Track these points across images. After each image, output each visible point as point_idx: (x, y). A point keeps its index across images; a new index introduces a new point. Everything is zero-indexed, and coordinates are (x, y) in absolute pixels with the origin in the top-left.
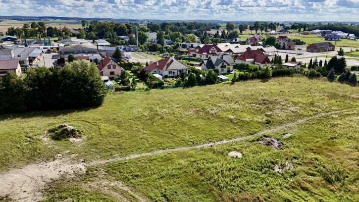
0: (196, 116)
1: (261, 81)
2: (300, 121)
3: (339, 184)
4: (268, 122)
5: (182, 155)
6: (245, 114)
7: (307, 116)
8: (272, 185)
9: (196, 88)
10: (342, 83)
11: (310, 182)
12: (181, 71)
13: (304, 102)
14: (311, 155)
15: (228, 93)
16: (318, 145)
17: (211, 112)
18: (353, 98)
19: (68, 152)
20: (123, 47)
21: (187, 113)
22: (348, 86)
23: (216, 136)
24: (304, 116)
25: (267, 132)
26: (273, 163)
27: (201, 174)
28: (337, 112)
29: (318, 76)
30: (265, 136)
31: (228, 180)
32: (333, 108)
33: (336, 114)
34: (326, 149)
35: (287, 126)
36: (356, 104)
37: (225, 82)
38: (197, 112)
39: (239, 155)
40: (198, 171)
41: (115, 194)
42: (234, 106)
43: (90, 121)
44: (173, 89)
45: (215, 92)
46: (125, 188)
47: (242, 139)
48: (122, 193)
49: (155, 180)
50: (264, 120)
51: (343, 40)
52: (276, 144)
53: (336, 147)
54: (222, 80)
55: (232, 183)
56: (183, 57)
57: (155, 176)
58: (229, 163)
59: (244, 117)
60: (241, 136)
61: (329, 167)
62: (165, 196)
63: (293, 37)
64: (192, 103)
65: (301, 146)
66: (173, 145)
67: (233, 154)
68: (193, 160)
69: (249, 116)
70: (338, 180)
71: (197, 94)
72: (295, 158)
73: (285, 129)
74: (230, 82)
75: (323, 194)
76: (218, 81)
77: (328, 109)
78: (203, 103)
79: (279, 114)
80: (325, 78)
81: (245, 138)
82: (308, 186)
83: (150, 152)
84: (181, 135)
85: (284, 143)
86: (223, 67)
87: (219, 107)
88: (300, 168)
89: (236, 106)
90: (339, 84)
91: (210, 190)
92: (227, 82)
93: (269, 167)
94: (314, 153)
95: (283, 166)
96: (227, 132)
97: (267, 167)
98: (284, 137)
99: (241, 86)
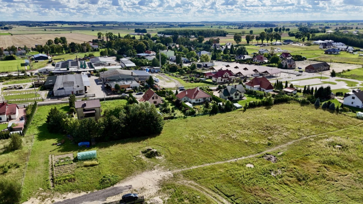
0: (223, 140)
1: (266, 108)
2: (290, 143)
3: (304, 182)
4: (269, 144)
5: (221, 167)
6: (255, 138)
7: (294, 139)
8: (269, 183)
9: (218, 114)
10: (324, 110)
11: (290, 181)
12: (204, 99)
13: (294, 128)
14: (292, 166)
15: (243, 121)
16: (297, 159)
17: (233, 137)
18: (328, 124)
19: (159, 165)
20: (148, 69)
21: (217, 138)
22: (328, 112)
23: (238, 154)
24: (292, 139)
25: (268, 151)
26: (270, 171)
27: (233, 177)
28: (314, 136)
29: (308, 104)
30: (267, 154)
31: (247, 180)
32: (312, 133)
33: (313, 138)
34: (301, 162)
35: (281, 146)
36: (329, 129)
37: (239, 110)
38: (224, 137)
39: (252, 166)
40: (230, 175)
41: (192, 187)
42: (247, 132)
43: (161, 145)
44: (202, 116)
45: (233, 119)
46: (196, 184)
47: (253, 156)
48: (196, 186)
49: (209, 180)
50: (267, 143)
51: (342, 53)
52: (273, 159)
53: (307, 161)
54: (237, 108)
55: (249, 181)
56: (201, 80)
57: (209, 178)
58: (247, 171)
59: (254, 141)
60: (253, 154)
61: (301, 172)
62: (216, 188)
63: (296, 49)
64: (219, 129)
65: (288, 160)
66: (214, 160)
67: (249, 165)
68: (227, 169)
69: (257, 140)
70: (304, 179)
71: (220, 121)
72: (283, 168)
73: (280, 149)
74: (243, 109)
75: (295, 187)
76: (234, 109)
77: (309, 134)
78: (226, 130)
79: (276, 138)
80: (313, 105)
81: (255, 155)
82: (288, 182)
83: (202, 165)
84: (217, 154)
85: (278, 158)
86: (236, 95)
87: (238, 132)
88: (285, 173)
89: (249, 132)
90: (322, 111)
91: (238, 185)
92: (241, 109)
93: (268, 173)
94: (295, 164)
95: (276, 172)
96: (244, 152)
97: (267, 173)
98: (278, 154)
99: (251, 114)
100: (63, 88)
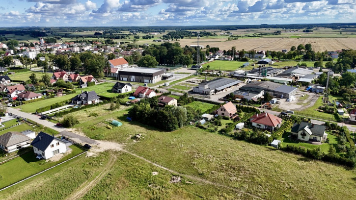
4: (201, 174)
20: (311, 87)
35: (204, 181)
46: (115, 160)
47: (172, 172)
52: (176, 181)
73: (199, 181)
76: (266, 144)
98: (187, 182)
100: (198, 88)
